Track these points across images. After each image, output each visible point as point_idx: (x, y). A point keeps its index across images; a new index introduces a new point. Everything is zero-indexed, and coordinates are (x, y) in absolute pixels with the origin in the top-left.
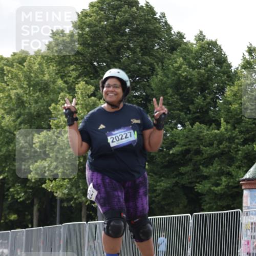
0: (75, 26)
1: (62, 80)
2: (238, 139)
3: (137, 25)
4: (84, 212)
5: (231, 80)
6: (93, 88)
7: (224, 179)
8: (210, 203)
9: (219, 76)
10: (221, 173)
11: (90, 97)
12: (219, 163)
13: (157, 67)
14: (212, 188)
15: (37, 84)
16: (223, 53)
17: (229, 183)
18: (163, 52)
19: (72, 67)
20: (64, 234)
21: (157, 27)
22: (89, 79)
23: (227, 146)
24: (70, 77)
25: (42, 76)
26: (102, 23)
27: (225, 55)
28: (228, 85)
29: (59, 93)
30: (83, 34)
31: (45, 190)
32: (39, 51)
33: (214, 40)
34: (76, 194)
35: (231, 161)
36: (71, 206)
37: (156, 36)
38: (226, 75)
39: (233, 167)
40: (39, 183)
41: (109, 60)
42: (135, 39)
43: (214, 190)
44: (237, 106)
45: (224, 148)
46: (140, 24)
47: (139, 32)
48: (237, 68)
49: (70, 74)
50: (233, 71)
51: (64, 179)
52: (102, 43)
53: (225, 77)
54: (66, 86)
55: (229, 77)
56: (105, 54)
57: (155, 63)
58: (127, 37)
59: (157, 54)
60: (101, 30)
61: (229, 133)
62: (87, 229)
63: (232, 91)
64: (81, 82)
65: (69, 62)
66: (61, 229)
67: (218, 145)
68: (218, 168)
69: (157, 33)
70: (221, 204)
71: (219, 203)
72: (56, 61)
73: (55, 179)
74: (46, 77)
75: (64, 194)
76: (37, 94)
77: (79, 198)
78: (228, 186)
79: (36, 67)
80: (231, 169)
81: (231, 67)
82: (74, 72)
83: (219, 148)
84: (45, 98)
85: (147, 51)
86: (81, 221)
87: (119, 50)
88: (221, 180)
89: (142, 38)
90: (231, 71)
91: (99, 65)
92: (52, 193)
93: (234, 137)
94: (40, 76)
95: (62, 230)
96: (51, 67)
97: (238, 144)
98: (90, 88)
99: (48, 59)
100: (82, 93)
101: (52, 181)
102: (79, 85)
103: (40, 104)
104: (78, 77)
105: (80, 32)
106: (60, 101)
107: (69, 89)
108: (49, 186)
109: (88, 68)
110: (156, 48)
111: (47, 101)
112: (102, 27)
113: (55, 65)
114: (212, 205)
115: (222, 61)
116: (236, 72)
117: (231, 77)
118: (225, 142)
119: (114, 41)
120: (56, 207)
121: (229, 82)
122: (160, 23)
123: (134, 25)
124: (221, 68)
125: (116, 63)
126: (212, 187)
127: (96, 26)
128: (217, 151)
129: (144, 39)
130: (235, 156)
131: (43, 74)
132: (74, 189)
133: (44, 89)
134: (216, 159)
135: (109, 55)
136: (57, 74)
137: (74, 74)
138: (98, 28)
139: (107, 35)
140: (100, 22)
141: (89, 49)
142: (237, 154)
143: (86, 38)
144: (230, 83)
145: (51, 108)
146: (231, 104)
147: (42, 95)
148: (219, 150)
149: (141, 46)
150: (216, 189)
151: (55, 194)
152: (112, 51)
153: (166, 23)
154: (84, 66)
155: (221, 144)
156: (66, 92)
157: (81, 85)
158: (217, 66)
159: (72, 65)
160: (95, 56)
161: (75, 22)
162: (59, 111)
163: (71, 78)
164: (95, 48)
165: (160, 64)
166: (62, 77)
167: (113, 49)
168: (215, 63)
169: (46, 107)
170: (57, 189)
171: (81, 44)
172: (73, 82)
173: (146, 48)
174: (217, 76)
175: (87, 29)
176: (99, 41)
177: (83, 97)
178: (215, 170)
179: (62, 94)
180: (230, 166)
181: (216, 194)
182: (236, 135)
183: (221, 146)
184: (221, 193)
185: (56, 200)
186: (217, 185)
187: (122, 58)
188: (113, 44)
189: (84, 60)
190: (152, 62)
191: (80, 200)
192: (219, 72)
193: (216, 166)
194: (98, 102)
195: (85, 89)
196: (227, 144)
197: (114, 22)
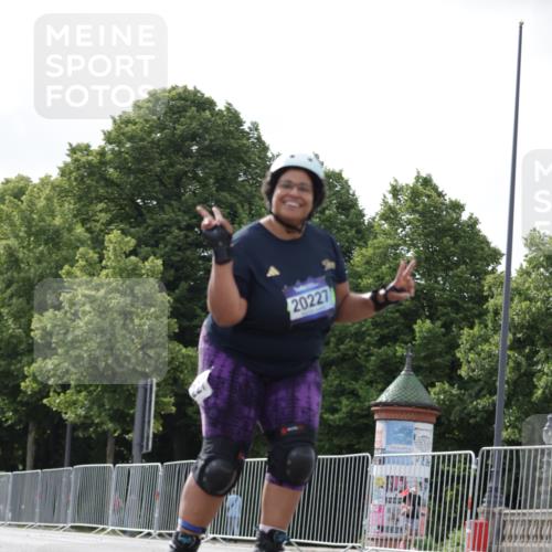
0: (109, 138)
1: (83, 226)
2: (369, 335)
3: (211, 141)
4: (110, 449)
5: (362, 238)
6: (133, 242)
7: (345, 401)
8: (321, 441)
9: (344, 230)
10: (340, 392)
11: (127, 256)
12: (338, 374)
13: (241, 211)
14: (325, 416)
15: (42, 231)
16: (351, 192)
17: (353, 408)
18: (251, 185)
19: (101, 206)
20: (76, 482)
21: (244, 145)
22: (128, 227)
23: (351, 347)
24: (98, 221)
25: (50, 218)
26: (154, 135)
27: (354, 195)
28: (357, 245)
29: (78, 248)
30: (120, 152)
31: (47, 409)
32: (48, 177)
33: (337, 171)
34: (99, 416)
35: (358, 371)
36: (90, 437)
37: (240, 159)
38: (354, 229)
39: (360, 382)
40: (39, 397)
41: (161, 197)
42: (207, 163)
43: (327, 419)
44: (370, 281)
45: (347, 350)
46: (216, 139)
47: (213, 152)
48: (374, 219)
49: (97, 218)
50: (366, 222)
51: (80, 392)
52: (151, 167)
53: (354, 232)
54: (88, 235)
55: (358, 232)
56: (154, 187)
57: (238, 205)
58: (194, 159)
59: (242, 190)
60: (152, 147)
61: (357, 326)
62: (114, 476)
63: (364, 256)
64: (115, 231)
65: (96, 198)
66: (72, 474)
67: (337, 345)
68: (336, 382)
69: (243, 155)
70: (338, 443)
71: (336, 441)
72: (75, 195)
73: (64, 392)
74: (58, 221)
75: (78, 416)
76: (41, 248)
77: (102, 423)
78: (351, 414)
79: (42, 204)
80: (356, 386)
81: (364, 216)
82: (103, 214)
83: (339, 350)
84: (54, 256)
85: (225, 183)
86: (105, 463)
87: (178, 181)
88: (340, 403)
89: (218, 163)
90: (364, 223)
91: (145, 204)
92: (58, 414)
93: (364, 333)
94: (48, 219)
95: (72, 476)
96: (66, 205)
97: (369, 344)
98: (128, 242)
99: (60, 191)
100: (115, 249)
101: (59, 394)
102: (111, 236)
103: (45, 264)
104: (110, 223)
105: (117, 149)
106: (78, 261)
107: (93, 243)
108: (54, 401)
109: (127, 209)
110: (240, 179)
111: (57, 262)
112: (153, 142)
113: (72, 201)
114: (322, 443)
115: (348, 205)
116: (371, 226)
117: (362, 232)
118: (348, 340)
119: (172, 165)
120: (64, 438)
121: (359, 240)
122: (249, 139)
123: (206, 140)
124: (347, 217)
125: (173, 202)
126: (325, 413)
127: (143, 140)
128: (335, 355)
129: (222, 164)
130: (363, 363)
131: (53, 217)
132: (95, 408)
133: (53, 239)
134: (334, 368)
135: (163, 188)
136: (75, 216)
137: (104, 217)
138: (145, 143)
139: (161, 154)
140: (150, 133)
141: (129, 177)
142: (367, 361)
143: (126, 159)
144: (361, 243)
145: (62, 272)
146: (360, 277)
147: (49, 249)
148: (339, 354)
149: (216, 174)
150: (331, 417)
151: (63, 415)
152: (167, 181)
153: (259, 139)
154: (121, 205)
155: (342, 343)
156: (88, 246)
157: (114, 236)
158: (341, 214)
159: (101, 202)
160: (139, 189)
161: (110, 133)
162: (76, 277)
163: (98, 225)
164: (139, 176)
165: (246, 207)
166: (84, 222)
167: (169, 177)
168: (337, 208)
169: (54, 271)
170: (67, 408)
171: (115, 168)
172: (102, 231)
173: (224, 179)
174: (339, 230)
175: (128, 145)
176: (146, 164)
177: (116, 256)
178: (331, 386)
179: (81, 249)
180: (356, 380)
181: (330, 426)
182: (368, 330)
183: (342, 347)
184: (338, 426)
185: (66, 425)
186: (334, 411)
187: (183, 194)
188: (171, 169)
189: (120, 195)
190: (235, 201)
191: (105, 427)
192: (343, 223)
193: (332, 381)
194: (140, 264)
195: (120, 243)
196: (352, 343)
197: (174, 135)
